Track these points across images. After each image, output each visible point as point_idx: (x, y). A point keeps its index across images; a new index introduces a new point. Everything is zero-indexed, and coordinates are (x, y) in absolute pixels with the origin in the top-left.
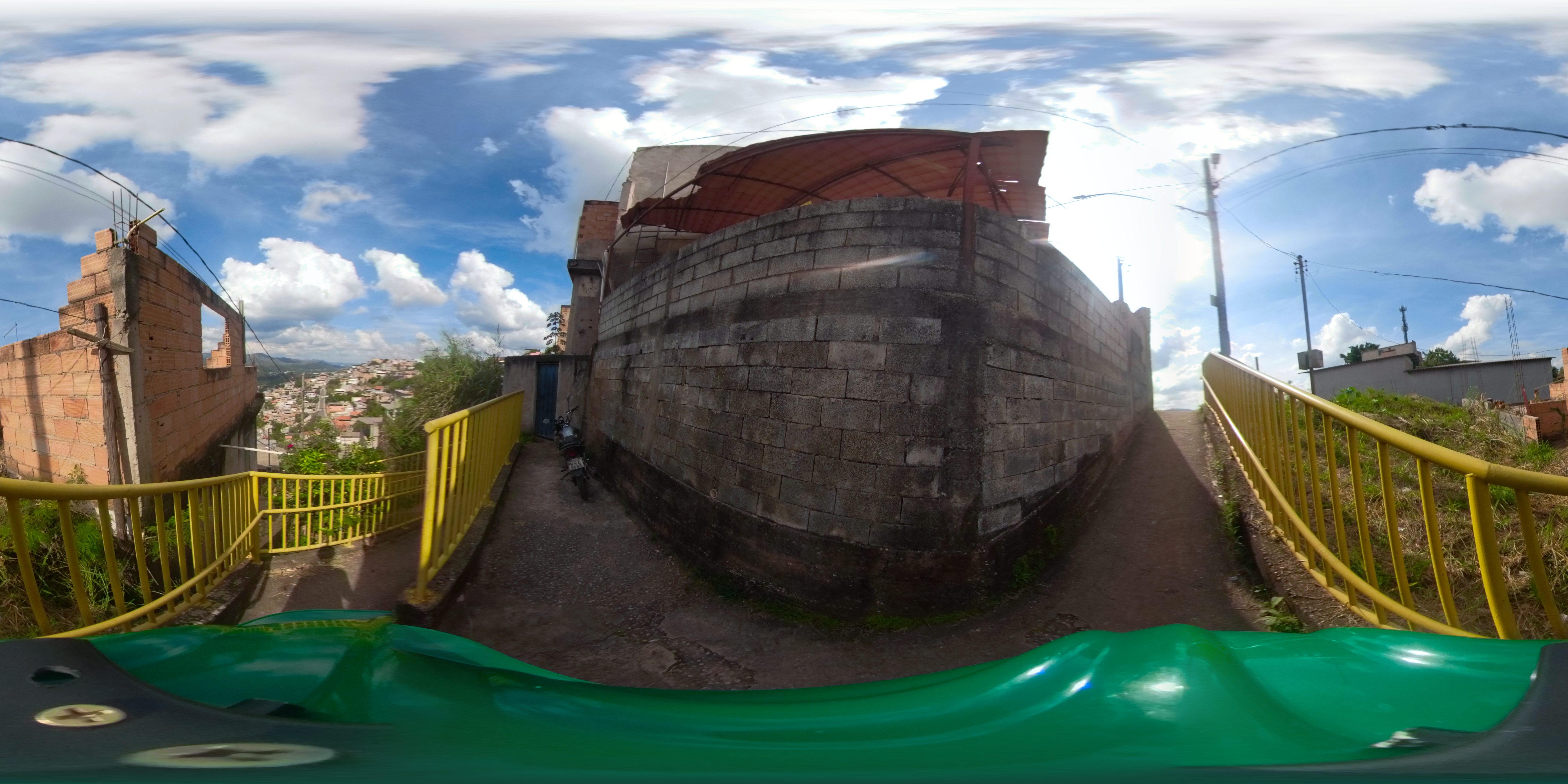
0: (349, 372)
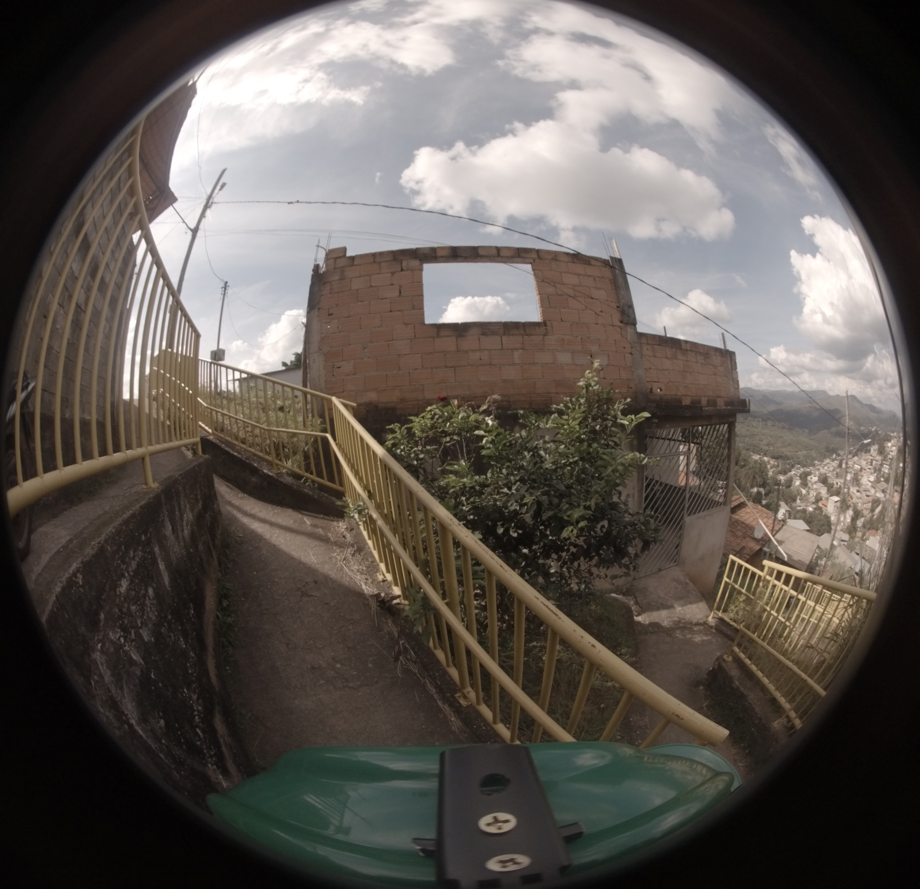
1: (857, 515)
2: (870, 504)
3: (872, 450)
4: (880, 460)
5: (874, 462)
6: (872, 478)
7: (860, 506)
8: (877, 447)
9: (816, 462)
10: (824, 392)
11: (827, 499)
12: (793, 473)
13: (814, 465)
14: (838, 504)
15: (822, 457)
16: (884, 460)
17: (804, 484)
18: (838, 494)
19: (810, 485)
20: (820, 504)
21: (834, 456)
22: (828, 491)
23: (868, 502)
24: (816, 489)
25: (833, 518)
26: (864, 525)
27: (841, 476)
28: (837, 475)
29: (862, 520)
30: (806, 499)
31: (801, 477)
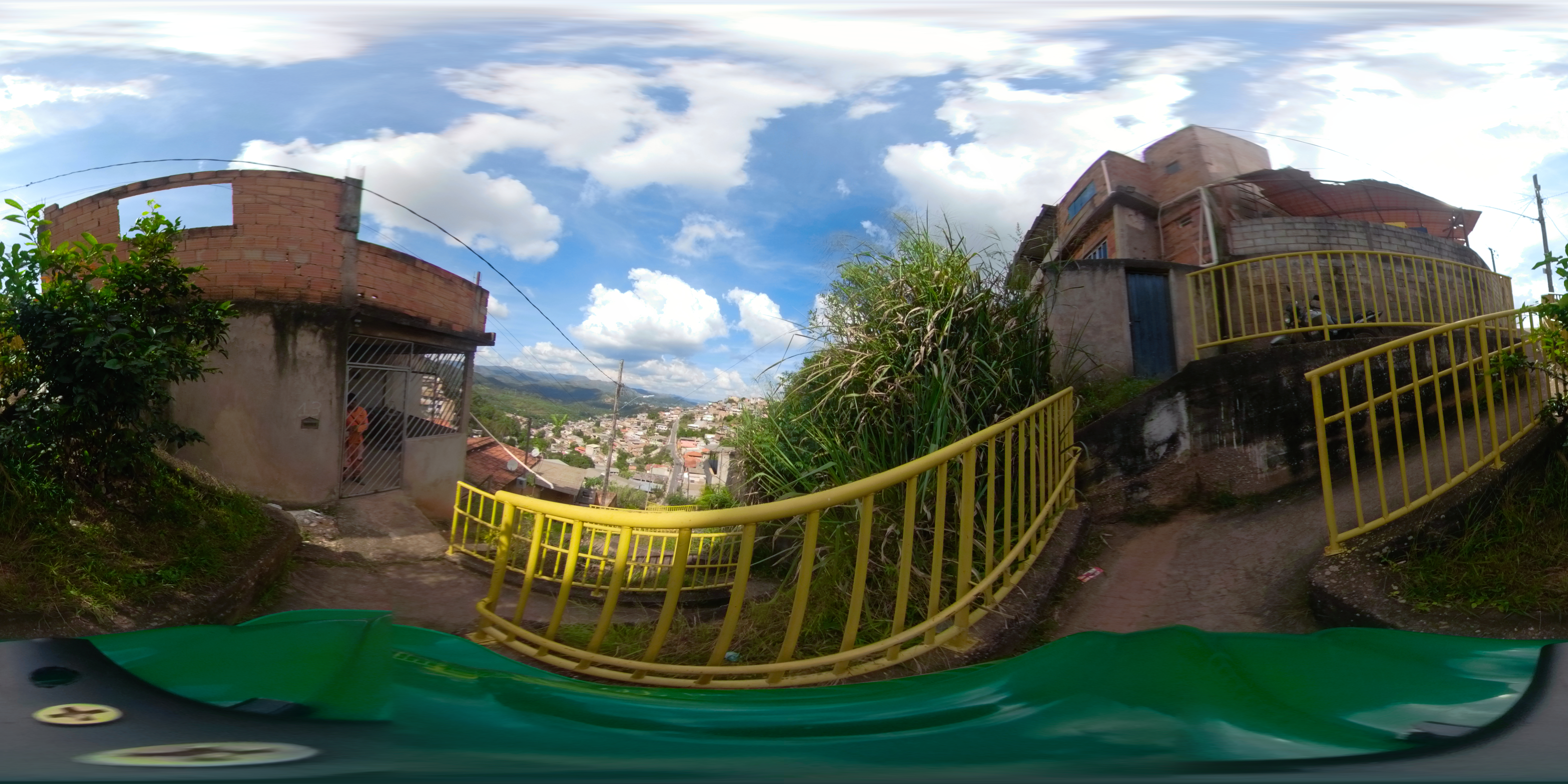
0: (705, 408)
1: (623, 456)
2: (642, 449)
3: (639, 416)
4: (651, 422)
5: (642, 424)
6: (641, 433)
7: (627, 450)
8: (647, 414)
9: (570, 422)
10: (585, 377)
11: (585, 446)
12: (545, 428)
13: (568, 424)
14: (599, 450)
15: (576, 419)
16: (658, 422)
17: (559, 436)
18: (597, 442)
19: (563, 436)
20: (577, 449)
21: (590, 419)
22: (585, 441)
23: (640, 448)
24: (571, 440)
25: (593, 459)
26: (637, 462)
27: (599, 432)
28: (594, 431)
29: (634, 458)
30: (561, 446)
31: (553, 431)
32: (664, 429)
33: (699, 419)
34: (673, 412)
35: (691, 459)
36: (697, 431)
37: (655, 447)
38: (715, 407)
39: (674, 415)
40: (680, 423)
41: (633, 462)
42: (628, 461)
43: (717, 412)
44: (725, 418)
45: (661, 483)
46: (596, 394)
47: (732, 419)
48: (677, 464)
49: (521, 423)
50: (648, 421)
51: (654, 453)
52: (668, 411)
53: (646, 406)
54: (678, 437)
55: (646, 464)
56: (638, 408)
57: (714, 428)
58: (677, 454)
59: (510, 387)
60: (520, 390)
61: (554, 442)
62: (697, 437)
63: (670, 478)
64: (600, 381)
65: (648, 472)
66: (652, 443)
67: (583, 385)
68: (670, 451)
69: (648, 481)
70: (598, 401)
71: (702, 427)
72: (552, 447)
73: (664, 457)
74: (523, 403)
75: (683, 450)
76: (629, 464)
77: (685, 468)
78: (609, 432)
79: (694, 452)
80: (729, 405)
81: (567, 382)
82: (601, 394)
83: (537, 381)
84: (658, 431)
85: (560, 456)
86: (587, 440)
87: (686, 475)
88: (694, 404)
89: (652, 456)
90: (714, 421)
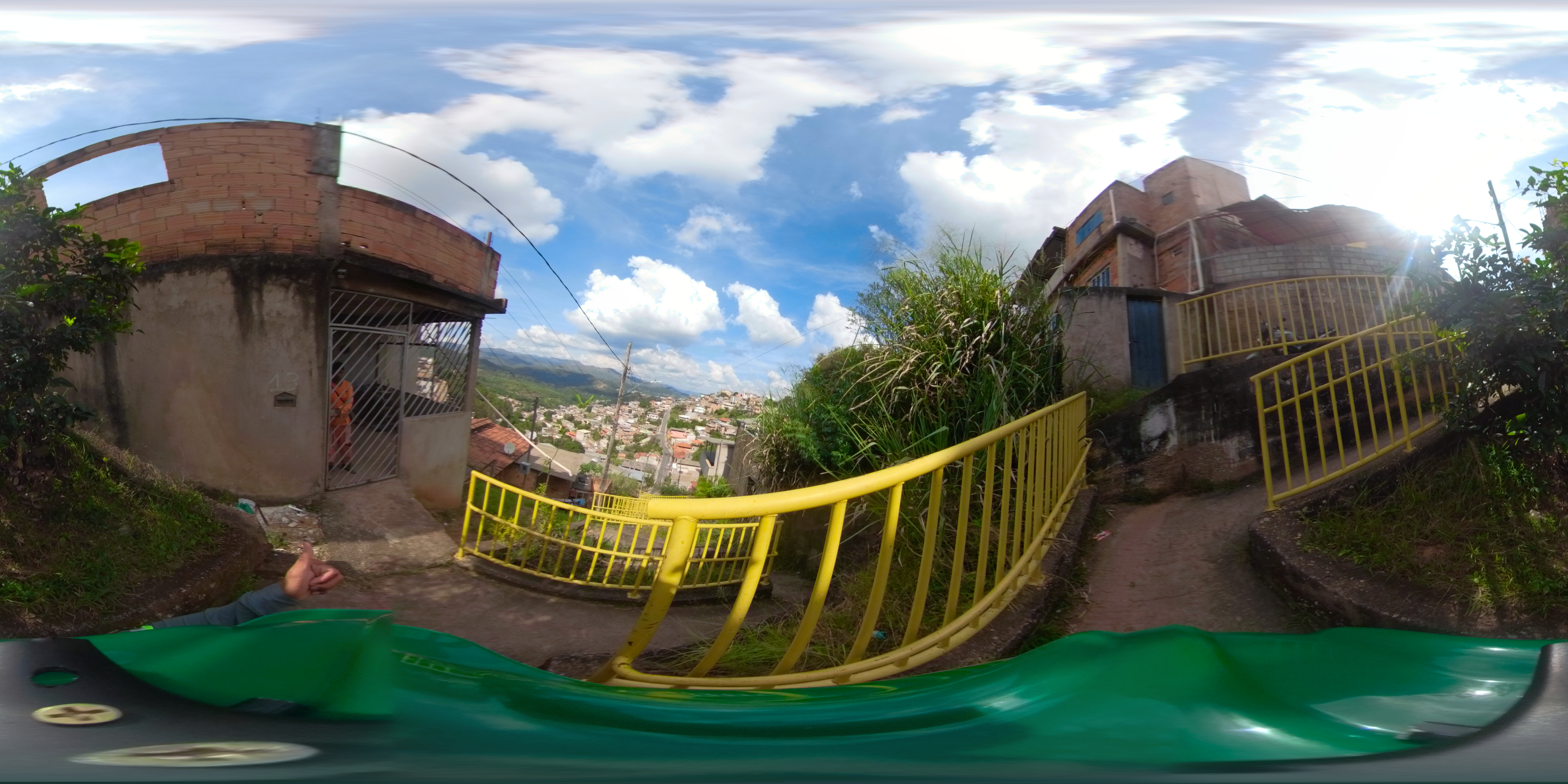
0: (697, 400)
1: (615, 443)
2: (632, 437)
3: (631, 404)
4: (642, 410)
5: (633, 412)
6: (632, 421)
7: (617, 437)
8: (639, 403)
9: (561, 406)
10: (578, 362)
11: (576, 431)
12: (537, 411)
13: (559, 408)
14: (589, 435)
15: (568, 403)
16: (650, 411)
17: (550, 420)
18: (587, 427)
19: (554, 420)
20: (567, 434)
21: (581, 404)
22: (576, 426)
23: (631, 435)
24: (562, 424)
25: (583, 444)
26: (627, 449)
27: (590, 417)
28: (585, 416)
29: (623, 446)
30: (551, 430)
31: (545, 414)
32: (655, 418)
33: (691, 410)
34: (665, 402)
35: (680, 450)
36: (687, 423)
37: (645, 436)
38: (706, 399)
39: (666, 405)
40: (671, 413)
41: (623, 449)
42: (618, 448)
43: (708, 405)
44: (717, 411)
45: (650, 472)
46: (589, 379)
47: (723, 413)
48: (666, 454)
49: (513, 405)
50: (639, 409)
51: (644, 442)
52: (660, 401)
53: (639, 394)
54: (669, 427)
55: (636, 452)
56: (630, 395)
57: (705, 420)
58: (666, 444)
59: (503, 369)
60: (513, 373)
61: (545, 426)
62: (688, 428)
63: (658, 468)
64: (593, 367)
65: (637, 460)
66: (642, 431)
67: (577, 370)
68: (659, 441)
69: (636, 469)
70: (591, 387)
71: (693, 418)
72: (543, 431)
73: (654, 445)
74: (515, 386)
75: (673, 440)
76: (618, 452)
77: (673, 458)
78: (600, 418)
79: (683, 443)
80: (721, 398)
81: (560, 367)
82: (594, 380)
83: (530, 364)
84: (648, 420)
85: (550, 440)
86: (578, 425)
87: (674, 465)
88: (686, 395)
89: (642, 445)
90: (705, 414)
